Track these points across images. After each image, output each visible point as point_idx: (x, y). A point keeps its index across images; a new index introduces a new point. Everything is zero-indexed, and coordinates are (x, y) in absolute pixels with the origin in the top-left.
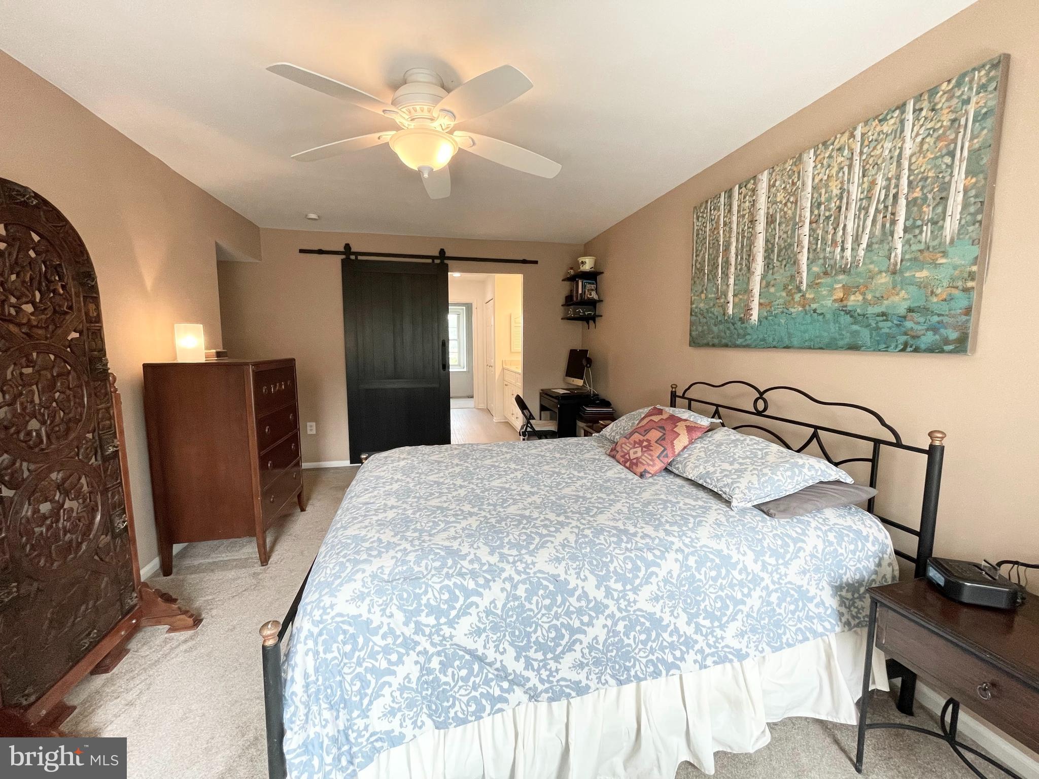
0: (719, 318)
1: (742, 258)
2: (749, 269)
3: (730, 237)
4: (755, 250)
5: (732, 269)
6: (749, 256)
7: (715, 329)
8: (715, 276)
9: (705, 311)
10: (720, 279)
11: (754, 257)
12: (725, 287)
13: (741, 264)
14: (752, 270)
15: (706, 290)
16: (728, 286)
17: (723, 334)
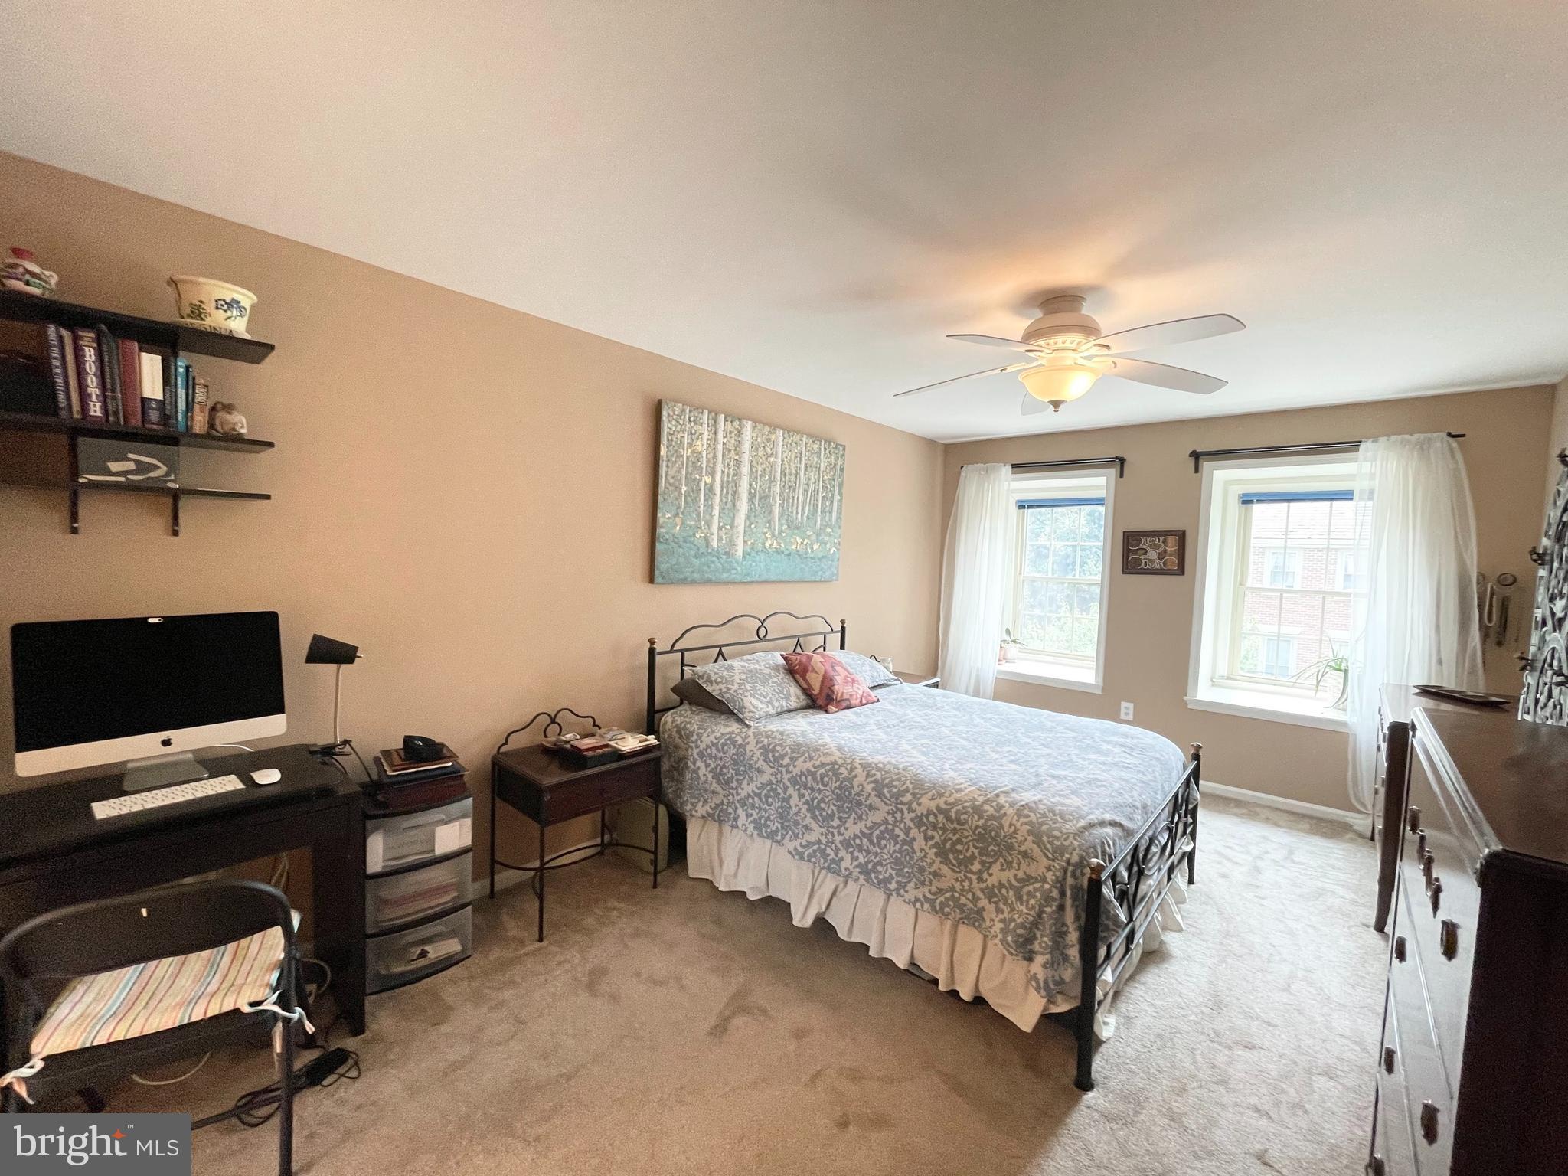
0: (701, 550)
1: (727, 492)
2: (734, 505)
3: (714, 463)
4: (740, 490)
5: (717, 500)
6: (735, 492)
7: (696, 562)
8: (696, 501)
9: (681, 539)
10: (702, 506)
11: (739, 494)
12: (708, 517)
13: (727, 498)
14: (738, 507)
15: (683, 513)
16: (712, 516)
17: (705, 568)
